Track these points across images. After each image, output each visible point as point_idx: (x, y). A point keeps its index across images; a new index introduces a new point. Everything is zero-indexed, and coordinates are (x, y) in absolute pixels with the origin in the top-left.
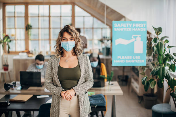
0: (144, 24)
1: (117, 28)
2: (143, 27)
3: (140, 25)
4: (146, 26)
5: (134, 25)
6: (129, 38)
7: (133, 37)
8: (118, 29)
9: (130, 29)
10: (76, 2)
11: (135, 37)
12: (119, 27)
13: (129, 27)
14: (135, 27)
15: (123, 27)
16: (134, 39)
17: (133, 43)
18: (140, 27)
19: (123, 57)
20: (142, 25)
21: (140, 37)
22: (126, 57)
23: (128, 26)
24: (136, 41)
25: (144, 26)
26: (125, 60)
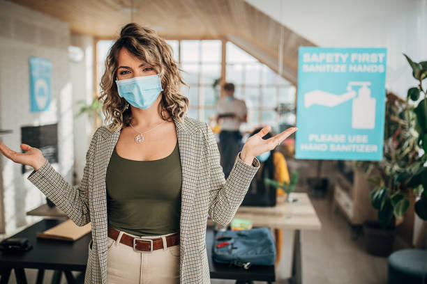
0: (381, 56)
1: (309, 64)
2: (378, 63)
3: (370, 59)
4: (385, 59)
5: (354, 57)
6: (340, 91)
7: (349, 88)
8: (312, 68)
9: (343, 68)
10: (229, 36)
11: (356, 89)
12: (314, 63)
13: (340, 61)
14: (356, 63)
15: (324, 62)
16: (353, 94)
17: (349, 104)
18: (371, 63)
19: (323, 138)
20: (374, 57)
21: (369, 87)
22: (330, 138)
23: (337, 60)
24: (357, 96)
25: (381, 60)
26: (329, 144)
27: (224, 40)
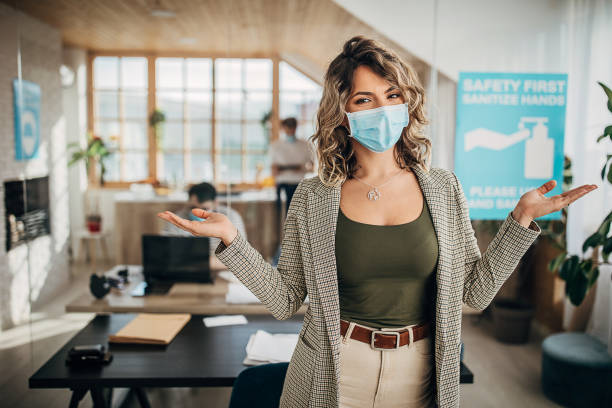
0: (561, 84)
1: (471, 93)
2: (557, 94)
3: (548, 87)
4: (565, 88)
5: (528, 84)
6: (511, 130)
7: (521, 125)
8: (474, 99)
9: (513, 100)
11: (530, 126)
12: (478, 93)
13: (511, 91)
14: (531, 93)
15: (490, 91)
16: (526, 133)
17: (520, 147)
18: (548, 94)
19: (488, 191)
20: (552, 86)
21: (546, 124)
22: (497, 192)
23: (507, 88)
24: (531, 136)
25: (561, 89)
26: (495, 199)
27: (276, 58)
